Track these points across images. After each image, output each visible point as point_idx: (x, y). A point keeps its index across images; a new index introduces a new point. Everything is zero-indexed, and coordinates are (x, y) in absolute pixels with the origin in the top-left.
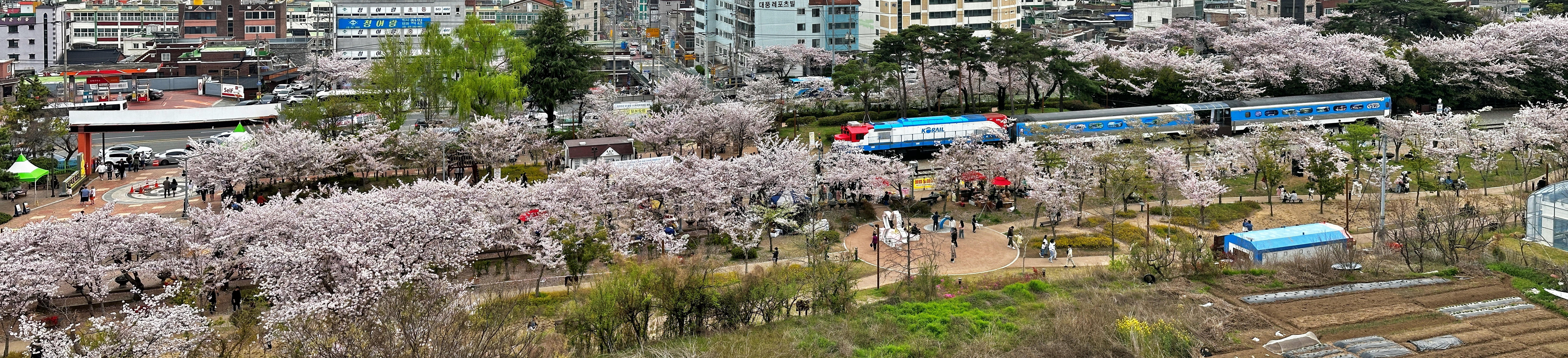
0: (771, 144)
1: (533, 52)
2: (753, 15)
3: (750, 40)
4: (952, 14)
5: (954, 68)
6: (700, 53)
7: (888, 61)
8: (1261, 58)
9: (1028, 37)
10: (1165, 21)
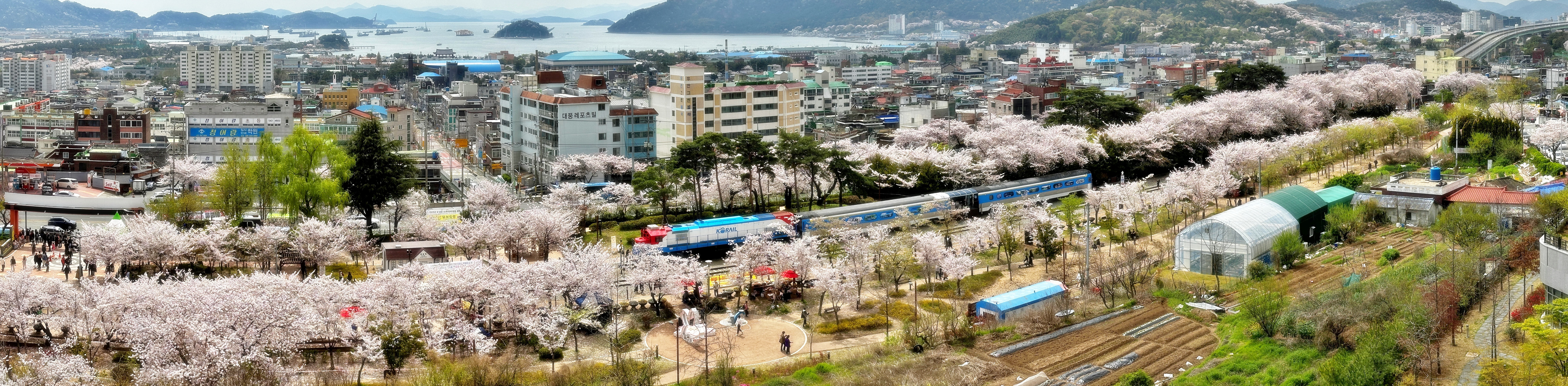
0: (575, 248)
1: (352, 160)
2: (557, 126)
3: (554, 149)
4: (742, 122)
5: (746, 171)
6: (507, 162)
7: (685, 167)
8: (1000, 150)
9: (811, 140)
10: (925, 122)
